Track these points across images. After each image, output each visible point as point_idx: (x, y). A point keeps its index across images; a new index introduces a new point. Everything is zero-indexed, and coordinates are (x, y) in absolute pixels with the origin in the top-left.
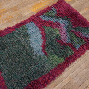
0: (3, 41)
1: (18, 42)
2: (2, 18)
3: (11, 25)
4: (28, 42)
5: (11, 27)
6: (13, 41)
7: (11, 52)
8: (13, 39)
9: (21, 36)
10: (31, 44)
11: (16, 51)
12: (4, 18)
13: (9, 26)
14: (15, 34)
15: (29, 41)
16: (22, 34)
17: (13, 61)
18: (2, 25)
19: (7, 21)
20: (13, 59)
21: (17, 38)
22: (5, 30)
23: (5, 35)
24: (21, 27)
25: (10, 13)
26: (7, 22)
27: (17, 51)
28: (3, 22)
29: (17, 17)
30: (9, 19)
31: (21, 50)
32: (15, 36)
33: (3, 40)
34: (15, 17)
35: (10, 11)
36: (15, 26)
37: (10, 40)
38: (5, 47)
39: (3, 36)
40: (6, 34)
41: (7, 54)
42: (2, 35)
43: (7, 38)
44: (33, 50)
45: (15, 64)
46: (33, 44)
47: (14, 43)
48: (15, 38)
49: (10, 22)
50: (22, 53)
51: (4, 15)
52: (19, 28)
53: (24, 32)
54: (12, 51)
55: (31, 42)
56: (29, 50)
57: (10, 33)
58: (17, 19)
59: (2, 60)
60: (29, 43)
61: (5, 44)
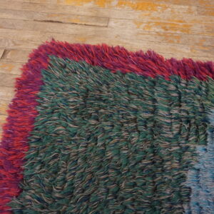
0: (104, 87)
1: (150, 125)
2: (154, 14)
3: (167, 52)
4: (185, 158)
5: (161, 59)
6: (136, 111)
7: (99, 144)
8: (142, 104)
9: (175, 111)
10: (190, 174)
11: (119, 154)
12: (159, 18)
13: (157, 52)
14: (158, 92)
15: (194, 154)
16: (184, 107)
17: (84, 185)
18: (138, 34)
19: (163, 31)
20: (88, 177)
21: (155, 108)
22: (138, 55)
23: (124, 73)
24: (196, 80)
25: (190, 12)
26: (158, 34)
27: (123, 161)
28: (150, 27)
29: (204, 39)
30: (172, 28)
31: (141, 165)
32: (154, 100)
33: (108, 84)
34: (198, 34)
35: (194, 8)
36: (178, 63)
37: (130, 100)
38: (97, 112)
39: (118, 70)
40: (130, 69)
41: (83, 144)
42: (115, 67)
43: (124, 89)
44: (185, 207)
45: (81, 201)
46: (202, 181)
47: (135, 120)
48: (150, 103)
49: (171, 42)
50: (135, 185)
51: (166, 8)
52: (188, 78)
53: (198, 104)
54: (104, 145)
55: (197, 166)
56: (168, 192)
57: (145, 77)
58: (197, 44)
59: (53, 148)
60: (188, 166)
61: (104, 101)
